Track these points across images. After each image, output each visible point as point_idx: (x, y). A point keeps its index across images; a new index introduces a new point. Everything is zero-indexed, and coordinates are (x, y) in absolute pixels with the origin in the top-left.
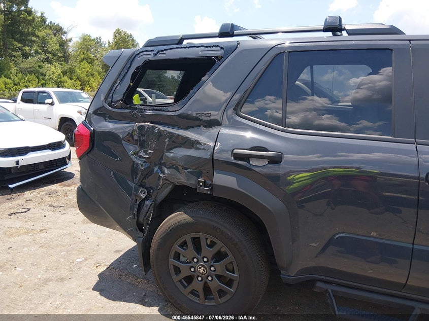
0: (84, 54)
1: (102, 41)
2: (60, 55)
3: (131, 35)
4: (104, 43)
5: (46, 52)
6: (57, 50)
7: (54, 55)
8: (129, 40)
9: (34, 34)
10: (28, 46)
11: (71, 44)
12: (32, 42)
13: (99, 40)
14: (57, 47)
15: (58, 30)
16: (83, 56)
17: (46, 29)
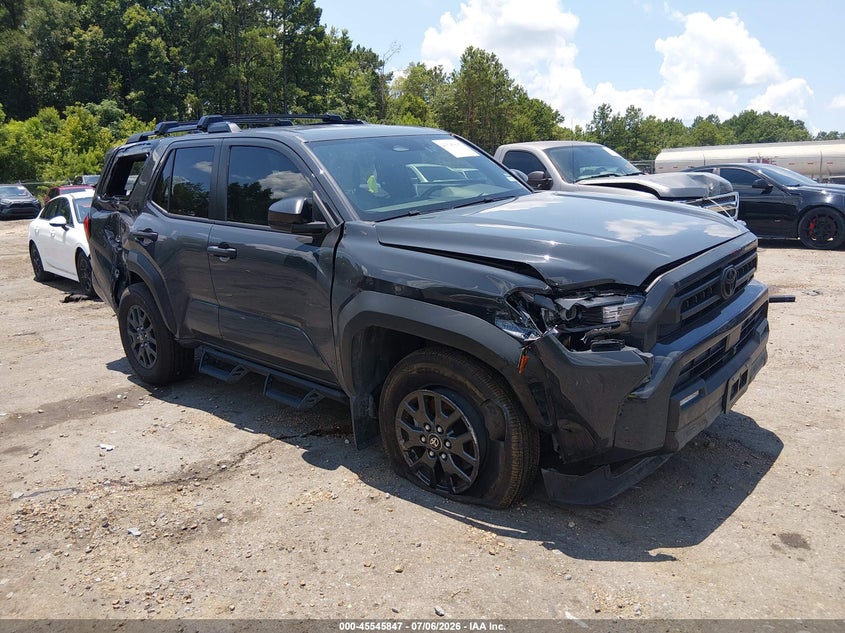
0: (410, 100)
1: (443, 72)
2: (372, 104)
3: (493, 56)
4: (448, 75)
5: (348, 101)
6: (366, 97)
7: (361, 106)
8: (489, 66)
9: (328, 73)
10: (320, 93)
11: (390, 84)
12: (326, 86)
13: (438, 72)
14: (365, 91)
15: (370, 60)
16: (408, 104)
17: (350, 60)
